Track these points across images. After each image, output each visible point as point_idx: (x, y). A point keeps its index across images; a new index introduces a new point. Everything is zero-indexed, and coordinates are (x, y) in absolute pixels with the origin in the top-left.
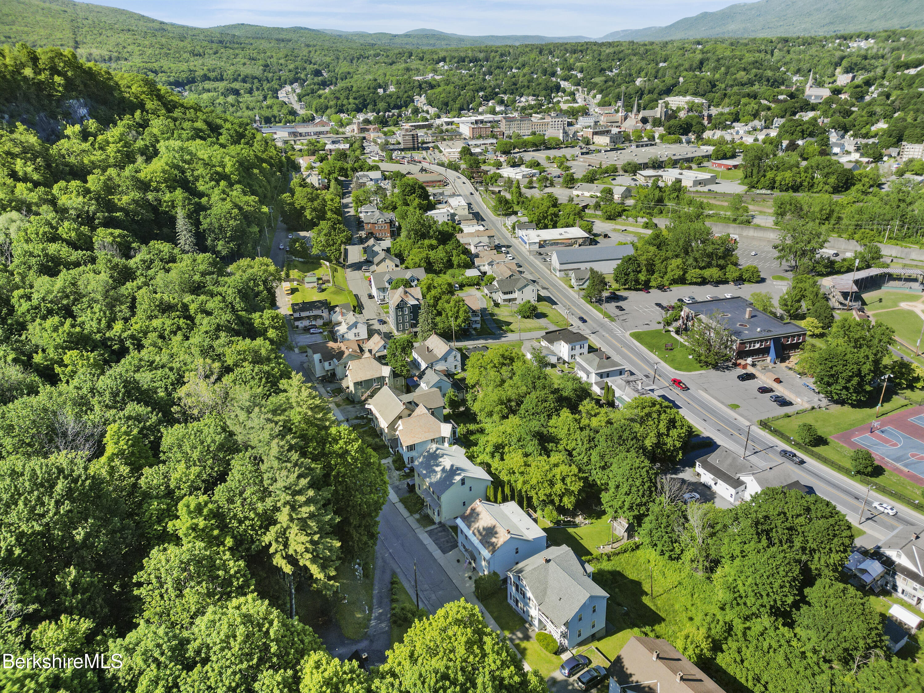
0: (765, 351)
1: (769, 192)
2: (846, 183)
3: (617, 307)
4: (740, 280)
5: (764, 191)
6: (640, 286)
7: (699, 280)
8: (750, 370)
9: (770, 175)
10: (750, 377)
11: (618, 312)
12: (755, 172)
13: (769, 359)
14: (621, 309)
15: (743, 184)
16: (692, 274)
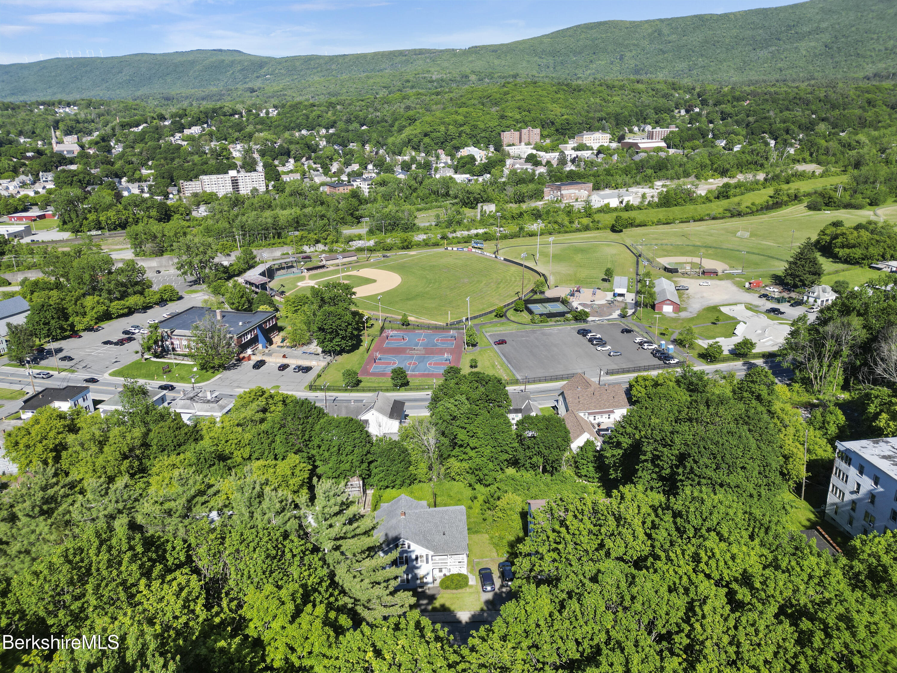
0: (254, 341)
1: (100, 232)
2: (166, 214)
3: (64, 359)
4: (162, 302)
5: (94, 233)
6: (67, 333)
7: (126, 310)
8: (255, 359)
9: (92, 217)
10: (259, 365)
11: (67, 364)
12: (73, 216)
13: (260, 346)
14: (70, 359)
15: (62, 230)
16: (115, 306)
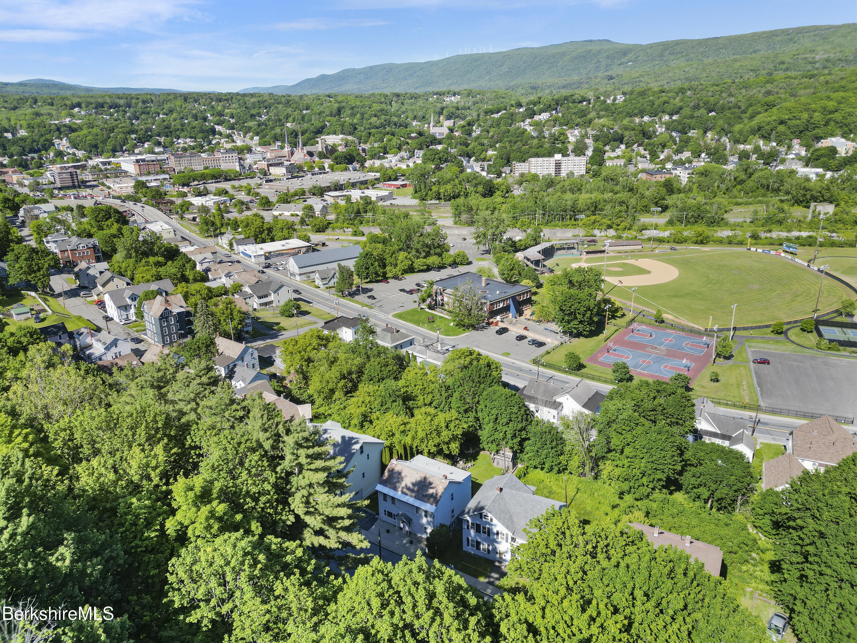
0: (506, 309)
1: (437, 202)
2: (490, 191)
3: (369, 297)
4: (454, 264)
5: (433, 202)
6: (380, 278)
7: (425, 267)
8: (501, 325)
9: (435, 188)
10: (503, 331)
11: (371, 301)
12: (422, 187)
13: (510, 315)
14: (374, 298)
15: (414, 198)
16: (419, 263)
